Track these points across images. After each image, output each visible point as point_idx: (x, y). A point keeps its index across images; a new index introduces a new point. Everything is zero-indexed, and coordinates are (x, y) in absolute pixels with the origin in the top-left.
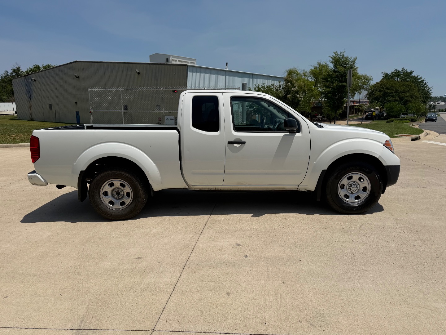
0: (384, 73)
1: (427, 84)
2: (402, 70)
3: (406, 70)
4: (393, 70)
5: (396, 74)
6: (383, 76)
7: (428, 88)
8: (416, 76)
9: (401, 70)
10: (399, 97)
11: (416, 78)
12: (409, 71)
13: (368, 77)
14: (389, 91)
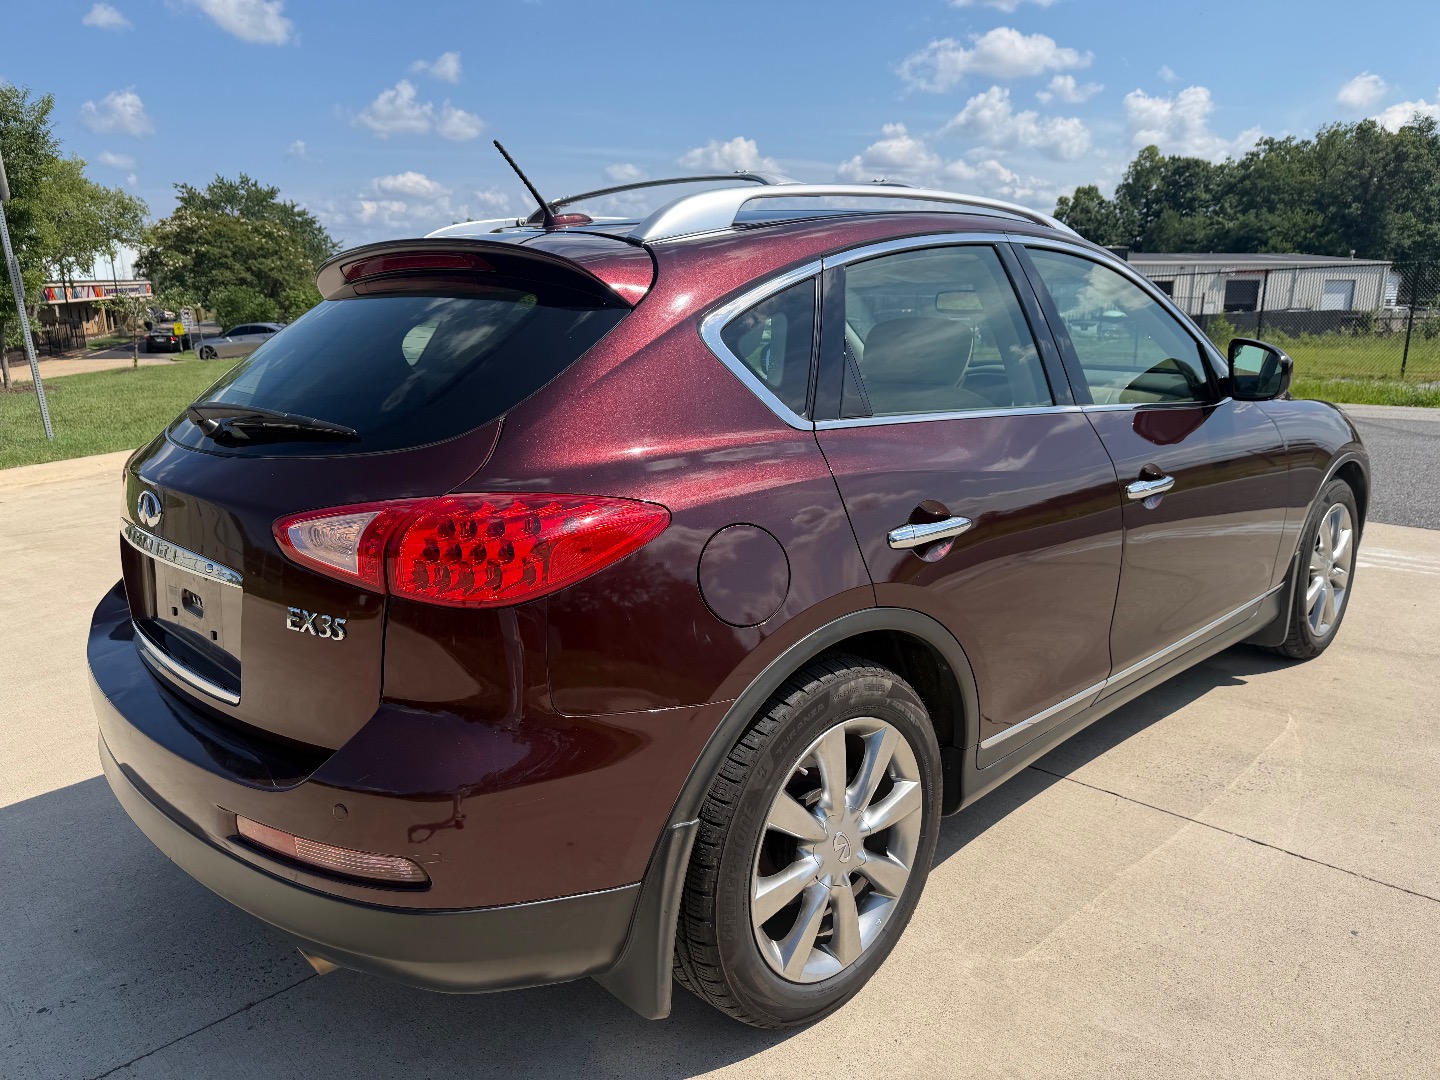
0: (183, 187)
1: (326, 232)
2: (242, 182)
3: (255, 185)
4: (212, 180)
5: (226, 194)
6: (182, 199)
7: (329, 245)
8: (288, 204)
9: (237, 181)
10: (248, 269)
11: (286, 212)
12: (264, 186)
13: (130, 199)
14: (216, 251)
